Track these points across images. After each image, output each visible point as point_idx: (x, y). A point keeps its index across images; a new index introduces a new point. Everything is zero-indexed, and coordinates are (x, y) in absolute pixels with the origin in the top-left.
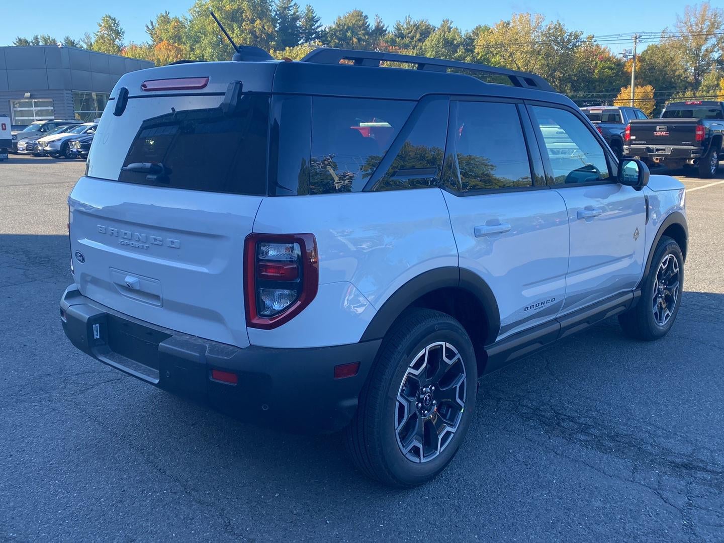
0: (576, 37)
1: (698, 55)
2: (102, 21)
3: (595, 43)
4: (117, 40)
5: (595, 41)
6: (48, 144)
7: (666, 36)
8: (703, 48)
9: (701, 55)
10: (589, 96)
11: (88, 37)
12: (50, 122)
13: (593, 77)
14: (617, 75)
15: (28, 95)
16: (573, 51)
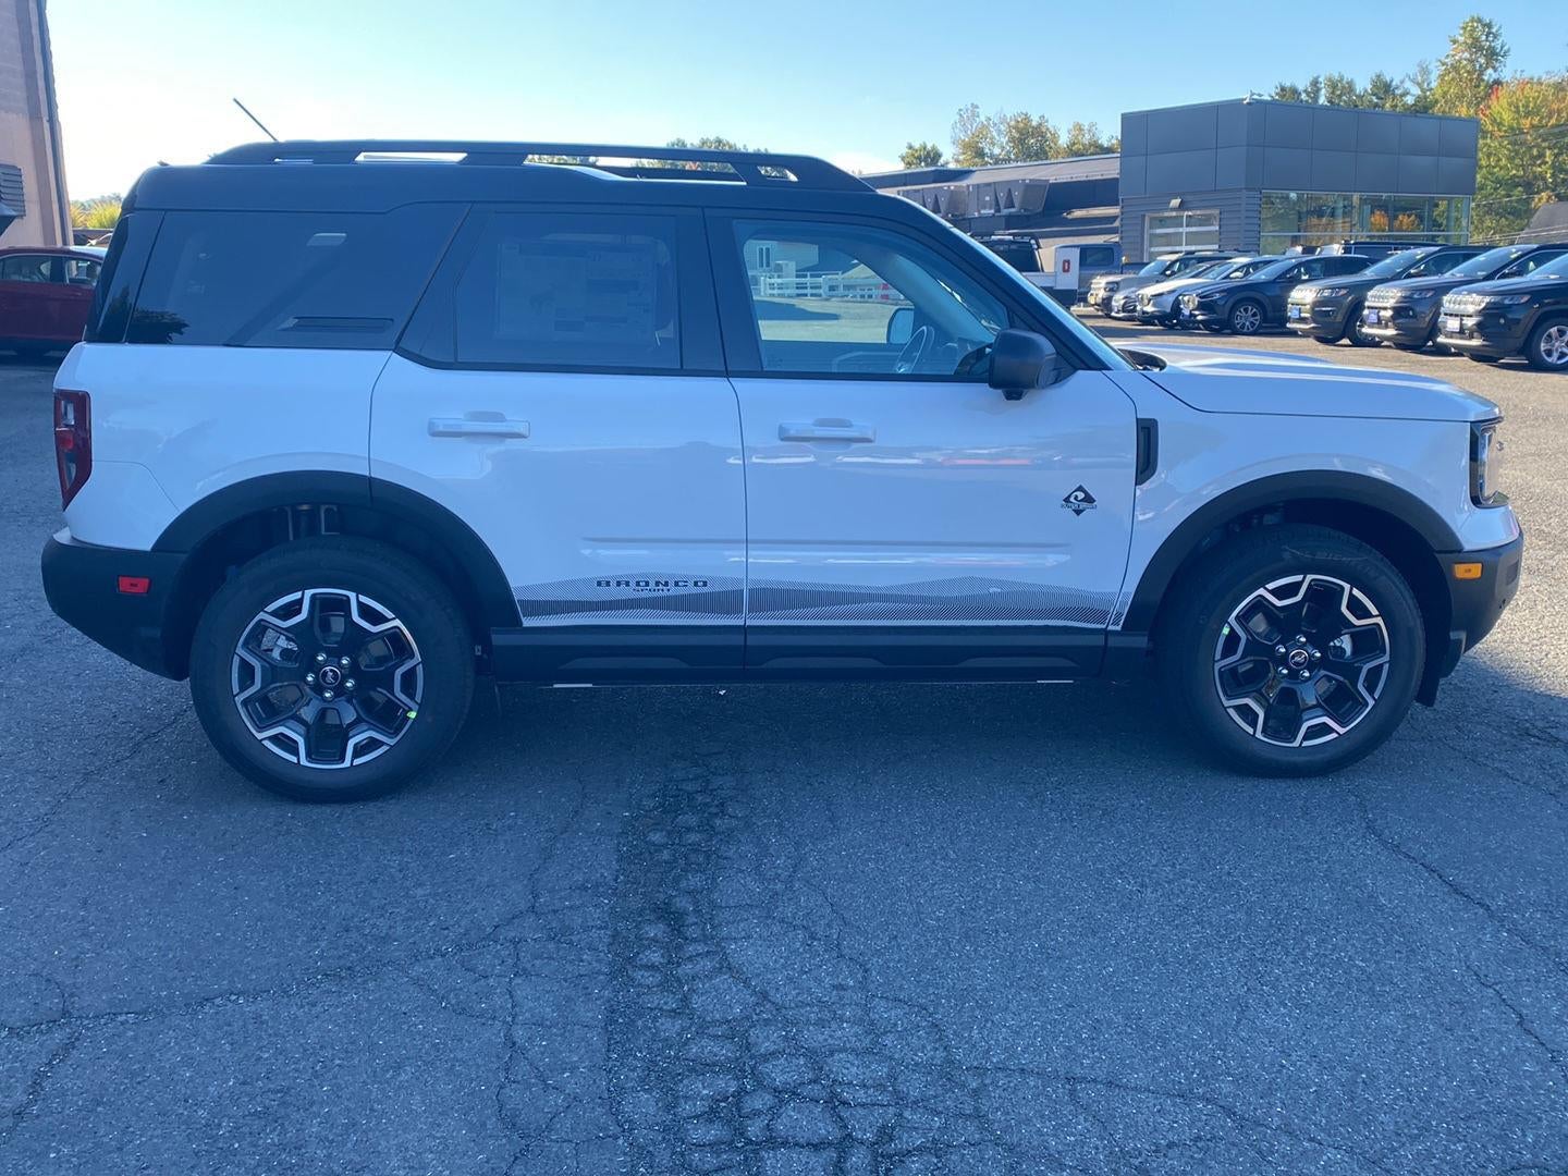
2: (1462, 32)
4: (1490, 71)
6: (1149, 301)
11: (1425, 71)
12: (1189, 256)
15: (1175, 202)
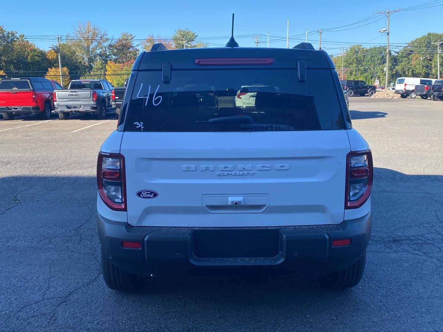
0: (13, 35)
1: (89, 51)
3: (25, 40)
5: (25, 38)
7: (69, 39)
8: (91, 47)
9: (90, 51)
10: (27, 73)
13: (28, 61)
14: (43, 60)
16: (12, 44)
